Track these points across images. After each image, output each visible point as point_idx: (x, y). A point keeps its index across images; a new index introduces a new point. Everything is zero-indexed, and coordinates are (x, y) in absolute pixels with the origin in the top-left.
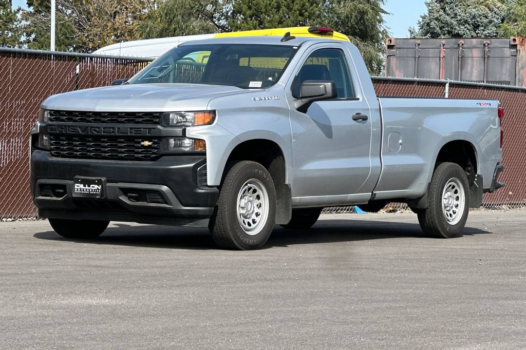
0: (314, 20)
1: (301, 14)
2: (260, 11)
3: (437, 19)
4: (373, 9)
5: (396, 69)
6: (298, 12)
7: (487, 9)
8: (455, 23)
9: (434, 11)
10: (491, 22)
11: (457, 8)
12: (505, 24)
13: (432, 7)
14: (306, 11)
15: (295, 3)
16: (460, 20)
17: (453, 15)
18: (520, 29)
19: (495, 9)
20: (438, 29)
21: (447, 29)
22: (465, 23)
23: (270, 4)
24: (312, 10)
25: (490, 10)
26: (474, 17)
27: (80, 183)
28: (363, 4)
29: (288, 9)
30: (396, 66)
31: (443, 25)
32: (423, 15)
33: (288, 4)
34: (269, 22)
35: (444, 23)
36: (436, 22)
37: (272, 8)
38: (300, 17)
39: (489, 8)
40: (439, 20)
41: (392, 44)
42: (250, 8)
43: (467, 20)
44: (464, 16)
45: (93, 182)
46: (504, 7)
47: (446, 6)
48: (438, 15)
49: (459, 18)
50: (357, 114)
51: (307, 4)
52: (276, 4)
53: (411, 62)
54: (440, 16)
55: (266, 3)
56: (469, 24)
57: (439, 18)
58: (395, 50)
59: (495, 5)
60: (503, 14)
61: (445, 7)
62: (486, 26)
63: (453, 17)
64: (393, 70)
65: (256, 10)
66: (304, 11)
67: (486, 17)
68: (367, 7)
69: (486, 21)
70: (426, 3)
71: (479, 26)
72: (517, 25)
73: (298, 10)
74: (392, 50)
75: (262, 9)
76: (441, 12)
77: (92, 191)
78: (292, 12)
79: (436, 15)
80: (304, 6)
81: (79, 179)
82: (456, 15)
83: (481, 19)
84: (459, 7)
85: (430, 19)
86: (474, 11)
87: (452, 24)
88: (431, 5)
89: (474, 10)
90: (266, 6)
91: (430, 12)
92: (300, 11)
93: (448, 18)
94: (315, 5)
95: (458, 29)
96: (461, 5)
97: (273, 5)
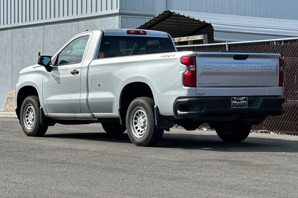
50: (74, 70)
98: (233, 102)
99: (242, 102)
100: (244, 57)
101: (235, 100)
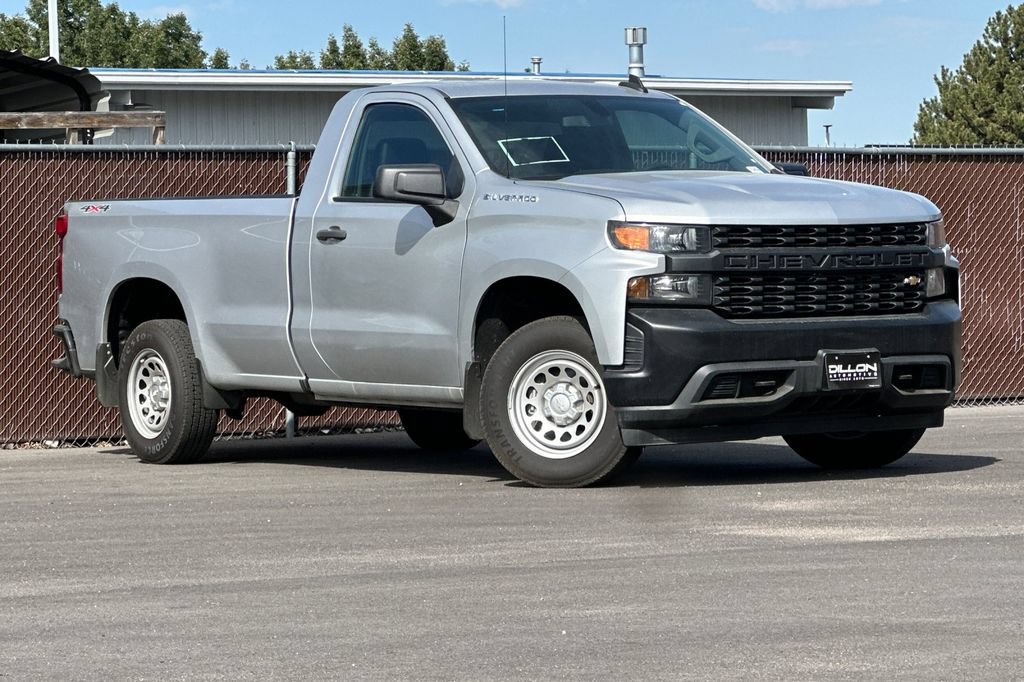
27: (837, 363)
45: (862, 359)
77: (858, 376)
81: (836, 355)
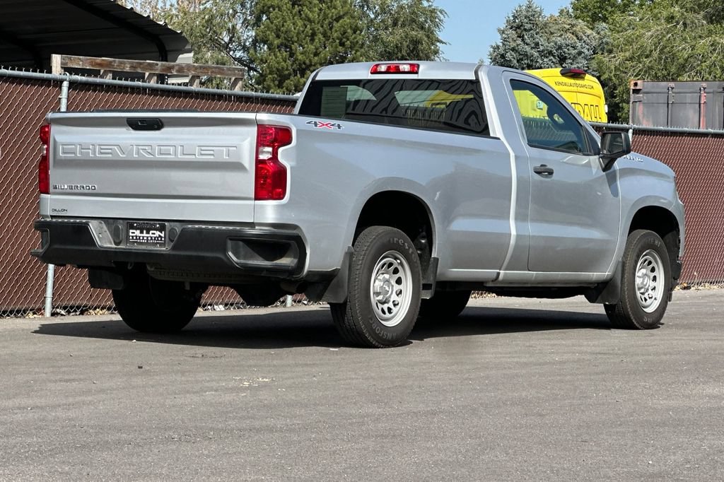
0: (357, 51)
1: (342, 44)
2: (291, 40)
3: (513, 49)
4: (428, 37)
5: (643, 117)
6: (338, 41)
7: (575, 38)
8: (536, 54)
9: (511, 40)
10: (580, 53)
11: (538, 36)
12: (599, 56)
13: (507, 34)
14: (348, 39)
15: (333, 30)
16: (543, 51)
17: (533, 45)
18: (618, 62)
19: (584, 37)
20: (515, 62)
21: (526, 61)
22: (549, 54)
23: (303, 32)
24: (355, 38)
25: (578, 39)
26: (560, 48)
28: (417, 31)
29: (324, 37)
30: (643, 114)
31: (521, 57)
32: (494, 45)
33: (325, 31)
34: (302, 53)
35: (522, 55)
36: (513, 53)
37: (306, 36)
38: (341, 47)
39: (576, 36)
40: (517, 51)
41: (638, 88)
42: (278, 37)
43: (551, 51)
44: (547, 46)
46: (595, 35)
47: (524, 33)
48: (515, 45)
49: (541, 48)
51: (349, 31)
52: (311, 31)
53: (663, 109)
54: (518, 45)
55: (299, 30)
56: (554, 56)
57: (517, 48)
58: (641, 95)
59: (584, 33)
60: (594, 43)
61: (523, 35)
62: (574, 59)
63: (533, 48)
64: (639, 119)
65: (285, 39)
66: (344, 40)
67: (574, 48)
68: (420, 34)
69: (574, 52)
70: (499, 30)
71: (565, 58)
72: (615, 57)
73: (338, 39)
74: (638, 95)
75: (293, 37)
76: (519, 41)
78: (330, 40)
79: (513, 45)
80: (345, 33)
82: (537, 44)
83: (568, 50)
84: (541, 34)
85: (505, 50)
86: (559, 40)
87: (532, 56)
88: (506, 32)
89: (559, 38)
90: (298, 34)
91: (505, 40)
92: (341, 40)
93: (527, 49)
94: (358, 32)
95: (541, 62)
96: (542, 33)
97: (307, 32)
98: (132, 233)
99: (154, 234)
100: (155, 125)
101: (136, 229)
